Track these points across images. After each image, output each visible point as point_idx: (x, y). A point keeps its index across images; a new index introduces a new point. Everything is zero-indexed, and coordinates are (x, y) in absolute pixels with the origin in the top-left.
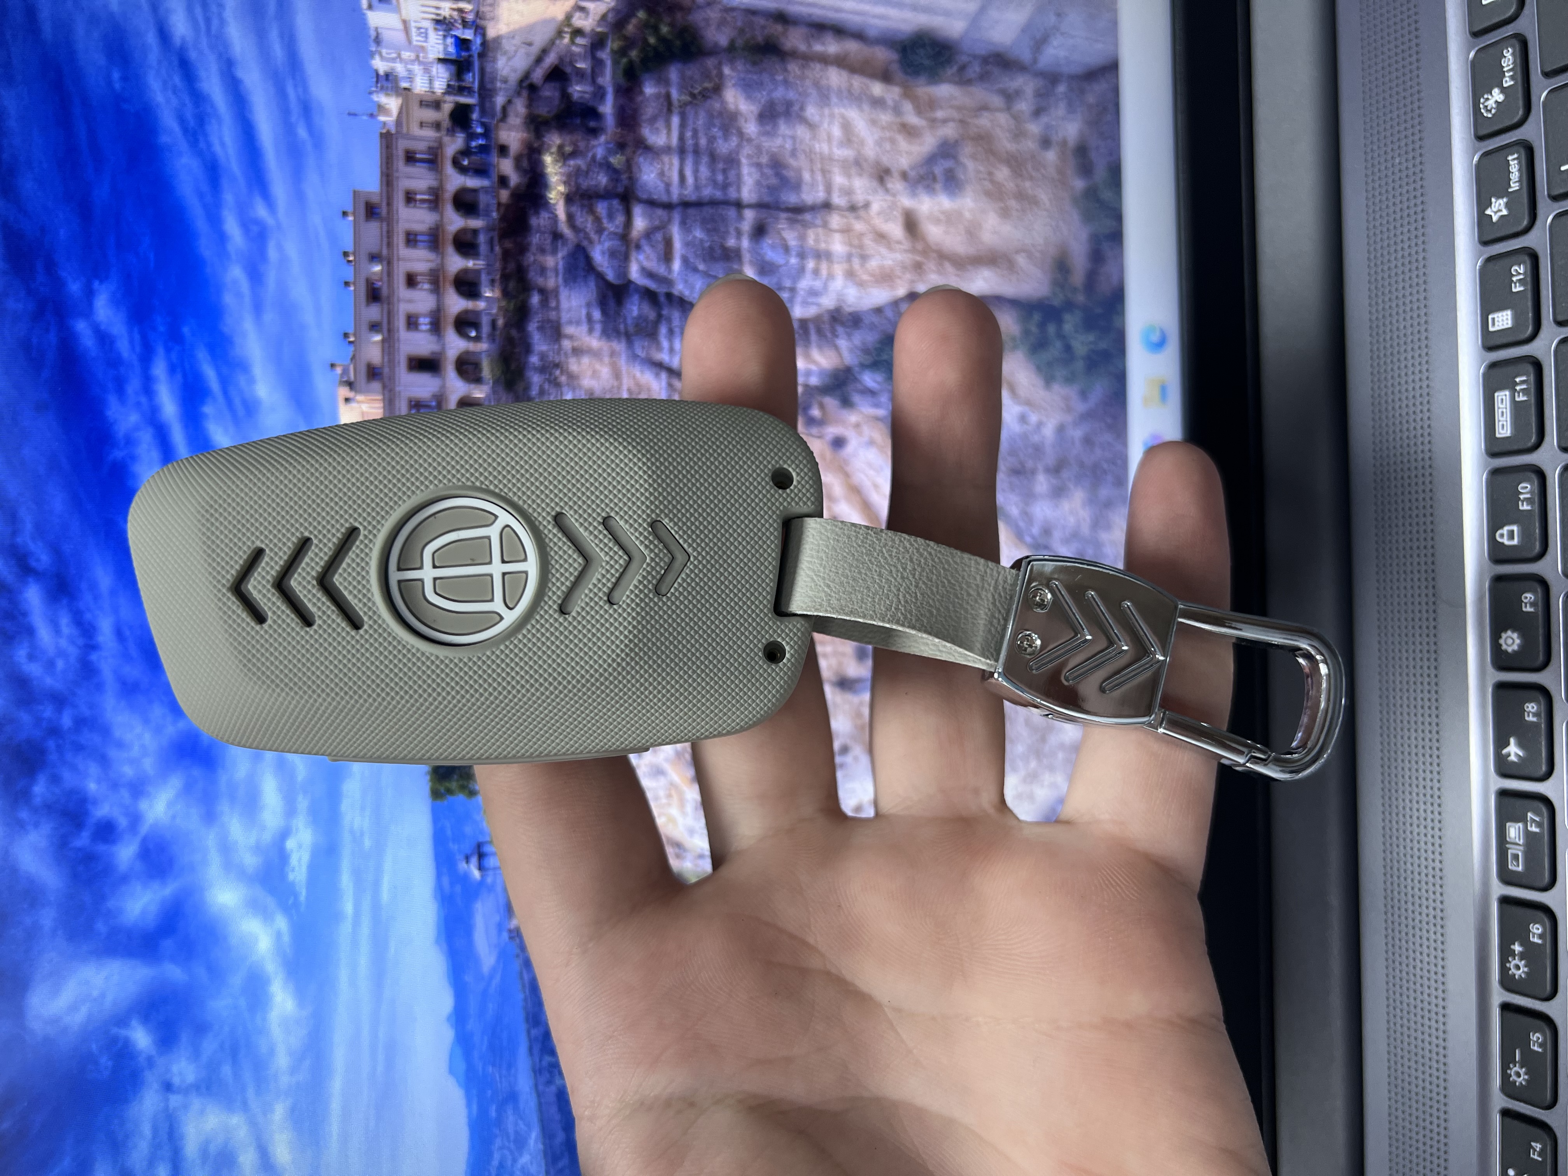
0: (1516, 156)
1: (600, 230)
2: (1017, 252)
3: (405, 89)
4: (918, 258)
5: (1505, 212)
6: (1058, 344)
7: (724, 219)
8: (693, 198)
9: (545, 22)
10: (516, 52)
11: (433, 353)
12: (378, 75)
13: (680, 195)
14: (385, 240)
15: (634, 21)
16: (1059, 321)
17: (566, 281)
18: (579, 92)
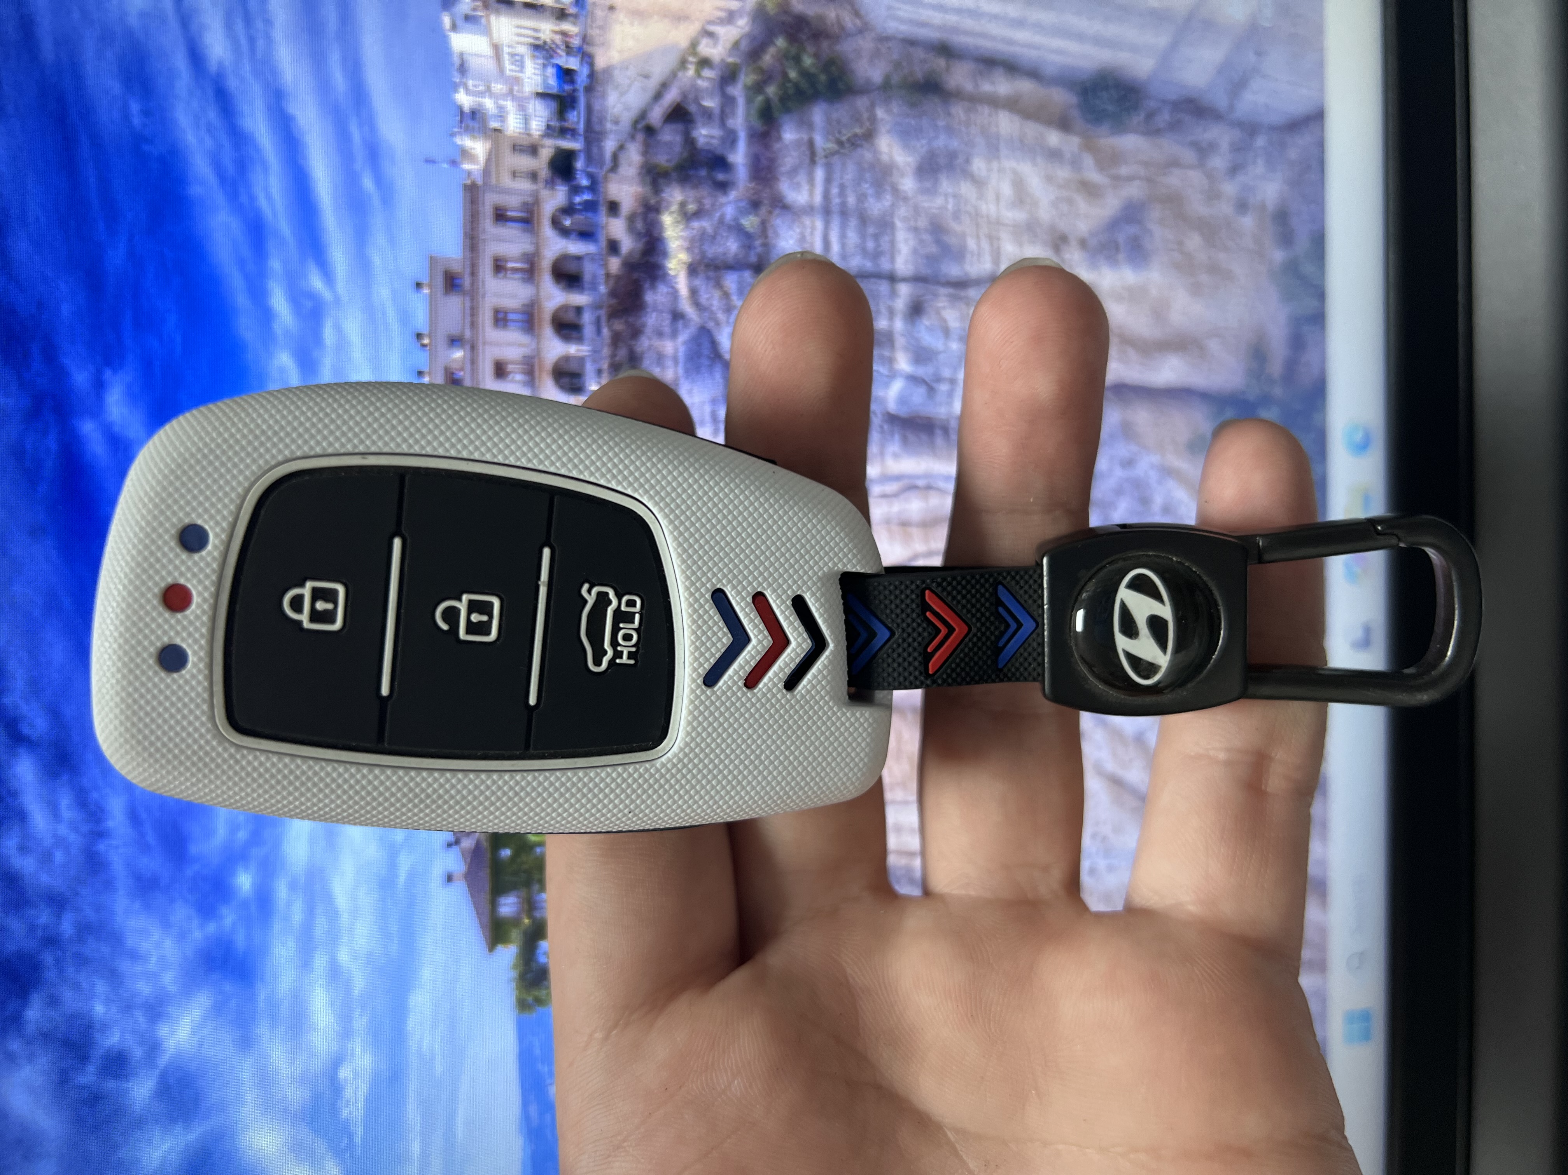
1: (729, 309)
2: (1210, 336)
3: (496, 130)
7: (875, 296)
9: (665, 50)
10: (630, 86)
12: (462, 112)
14: (468, 320)
15: (772, 50)
17: (687, 372)
18: (705, 136)
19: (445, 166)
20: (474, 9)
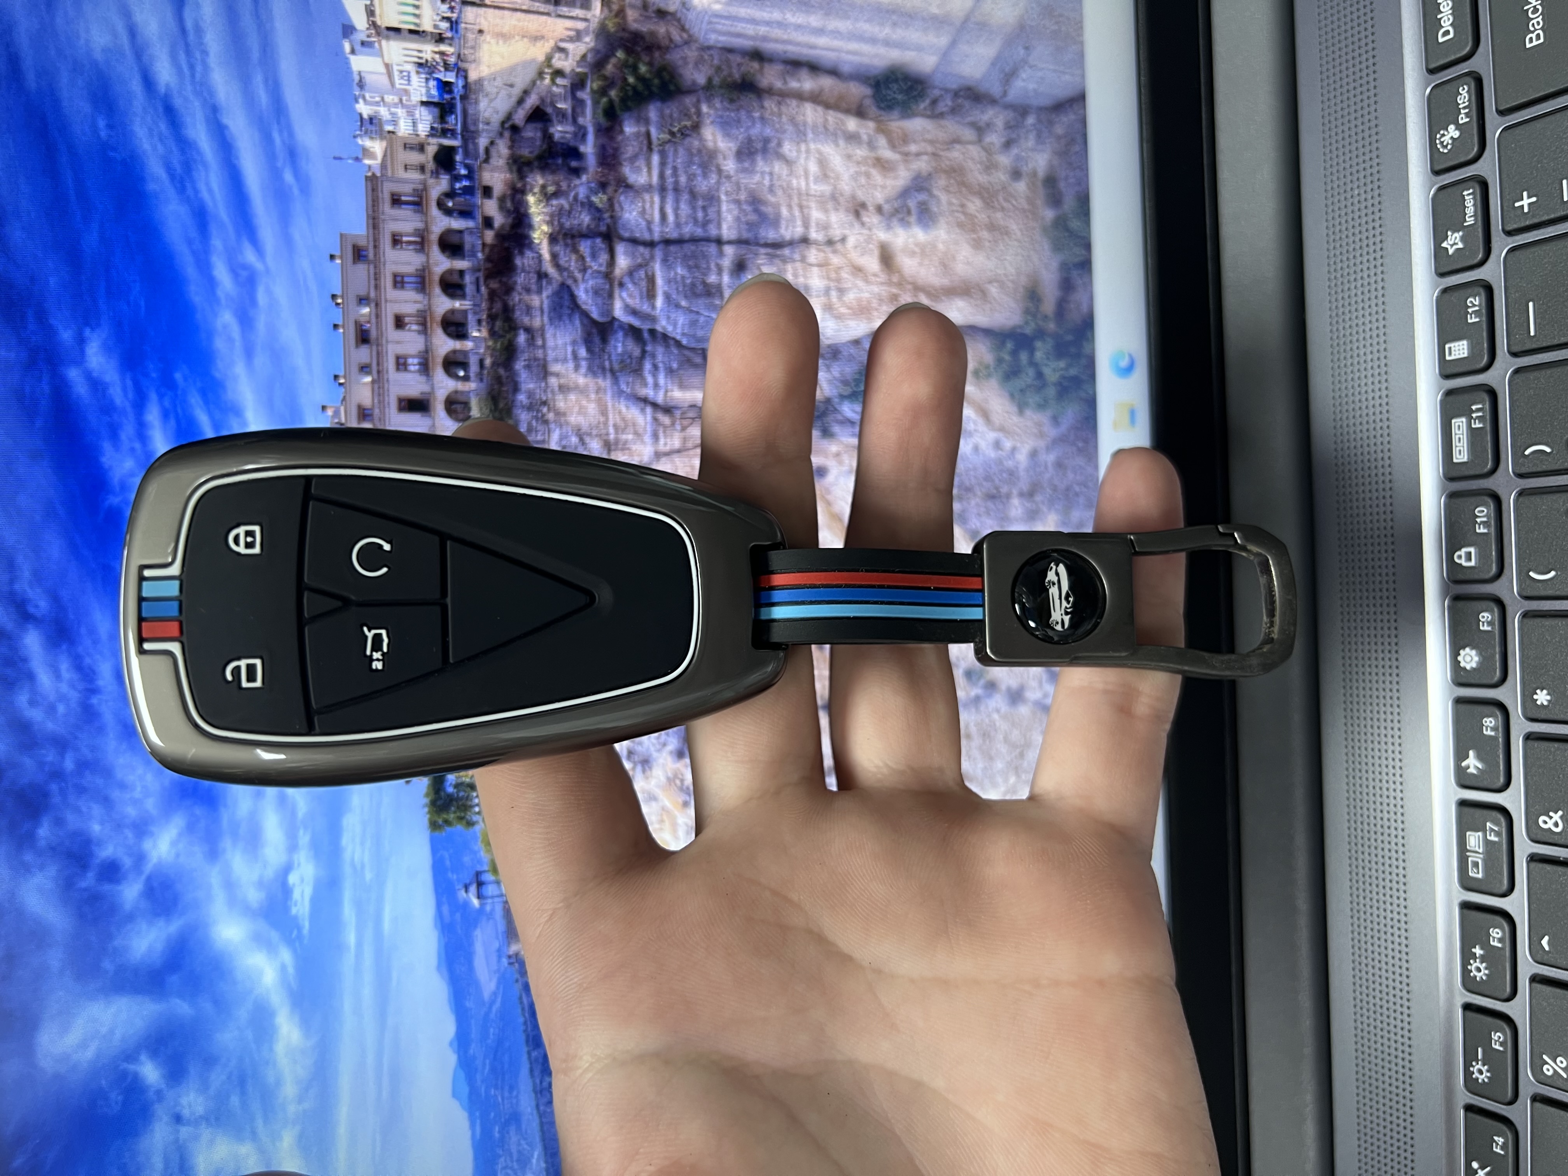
0: (1471, 191)
1: (584, 270)
2: (990, 282)
3: (389, 132)
4: (894, 290)
5: (1460, 246)
6: (1031, 372)
7: (705, 256)
8: (674, 235)
9: (526, 64)
10: (498, 93)
11: (422, 393)
12: (362, 119)
13: (662, 232)
14: (373, 282)
15: (613, 61)
16: (1032, 351)
17: (551, 319)
18: (561, 132)
19: (350, 161)
20: (368, 36)
